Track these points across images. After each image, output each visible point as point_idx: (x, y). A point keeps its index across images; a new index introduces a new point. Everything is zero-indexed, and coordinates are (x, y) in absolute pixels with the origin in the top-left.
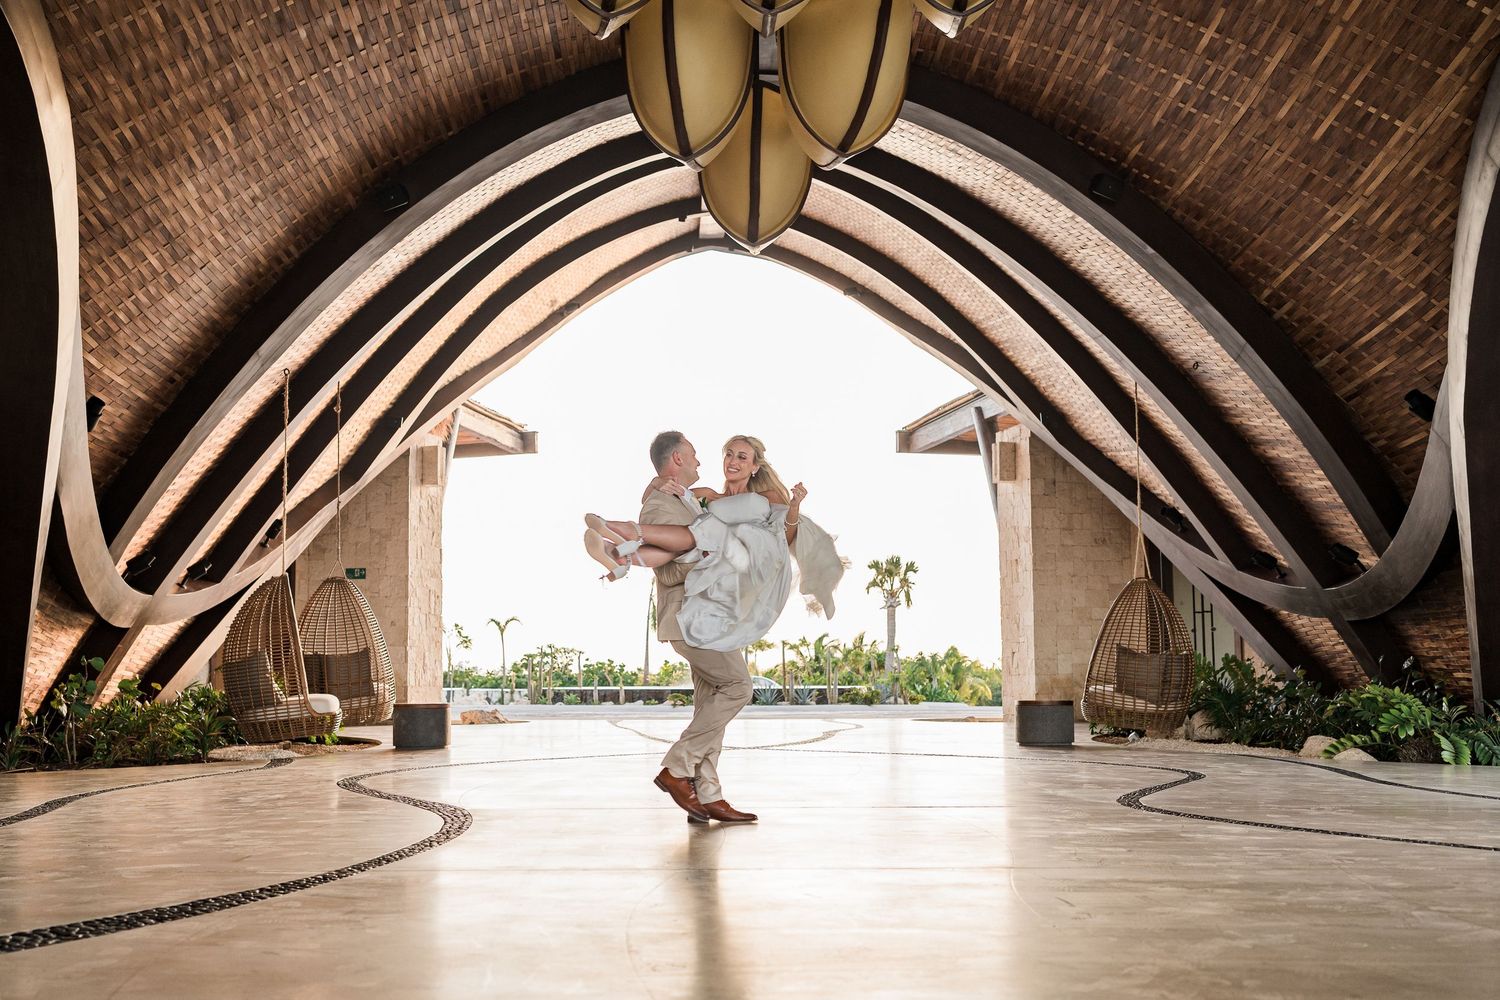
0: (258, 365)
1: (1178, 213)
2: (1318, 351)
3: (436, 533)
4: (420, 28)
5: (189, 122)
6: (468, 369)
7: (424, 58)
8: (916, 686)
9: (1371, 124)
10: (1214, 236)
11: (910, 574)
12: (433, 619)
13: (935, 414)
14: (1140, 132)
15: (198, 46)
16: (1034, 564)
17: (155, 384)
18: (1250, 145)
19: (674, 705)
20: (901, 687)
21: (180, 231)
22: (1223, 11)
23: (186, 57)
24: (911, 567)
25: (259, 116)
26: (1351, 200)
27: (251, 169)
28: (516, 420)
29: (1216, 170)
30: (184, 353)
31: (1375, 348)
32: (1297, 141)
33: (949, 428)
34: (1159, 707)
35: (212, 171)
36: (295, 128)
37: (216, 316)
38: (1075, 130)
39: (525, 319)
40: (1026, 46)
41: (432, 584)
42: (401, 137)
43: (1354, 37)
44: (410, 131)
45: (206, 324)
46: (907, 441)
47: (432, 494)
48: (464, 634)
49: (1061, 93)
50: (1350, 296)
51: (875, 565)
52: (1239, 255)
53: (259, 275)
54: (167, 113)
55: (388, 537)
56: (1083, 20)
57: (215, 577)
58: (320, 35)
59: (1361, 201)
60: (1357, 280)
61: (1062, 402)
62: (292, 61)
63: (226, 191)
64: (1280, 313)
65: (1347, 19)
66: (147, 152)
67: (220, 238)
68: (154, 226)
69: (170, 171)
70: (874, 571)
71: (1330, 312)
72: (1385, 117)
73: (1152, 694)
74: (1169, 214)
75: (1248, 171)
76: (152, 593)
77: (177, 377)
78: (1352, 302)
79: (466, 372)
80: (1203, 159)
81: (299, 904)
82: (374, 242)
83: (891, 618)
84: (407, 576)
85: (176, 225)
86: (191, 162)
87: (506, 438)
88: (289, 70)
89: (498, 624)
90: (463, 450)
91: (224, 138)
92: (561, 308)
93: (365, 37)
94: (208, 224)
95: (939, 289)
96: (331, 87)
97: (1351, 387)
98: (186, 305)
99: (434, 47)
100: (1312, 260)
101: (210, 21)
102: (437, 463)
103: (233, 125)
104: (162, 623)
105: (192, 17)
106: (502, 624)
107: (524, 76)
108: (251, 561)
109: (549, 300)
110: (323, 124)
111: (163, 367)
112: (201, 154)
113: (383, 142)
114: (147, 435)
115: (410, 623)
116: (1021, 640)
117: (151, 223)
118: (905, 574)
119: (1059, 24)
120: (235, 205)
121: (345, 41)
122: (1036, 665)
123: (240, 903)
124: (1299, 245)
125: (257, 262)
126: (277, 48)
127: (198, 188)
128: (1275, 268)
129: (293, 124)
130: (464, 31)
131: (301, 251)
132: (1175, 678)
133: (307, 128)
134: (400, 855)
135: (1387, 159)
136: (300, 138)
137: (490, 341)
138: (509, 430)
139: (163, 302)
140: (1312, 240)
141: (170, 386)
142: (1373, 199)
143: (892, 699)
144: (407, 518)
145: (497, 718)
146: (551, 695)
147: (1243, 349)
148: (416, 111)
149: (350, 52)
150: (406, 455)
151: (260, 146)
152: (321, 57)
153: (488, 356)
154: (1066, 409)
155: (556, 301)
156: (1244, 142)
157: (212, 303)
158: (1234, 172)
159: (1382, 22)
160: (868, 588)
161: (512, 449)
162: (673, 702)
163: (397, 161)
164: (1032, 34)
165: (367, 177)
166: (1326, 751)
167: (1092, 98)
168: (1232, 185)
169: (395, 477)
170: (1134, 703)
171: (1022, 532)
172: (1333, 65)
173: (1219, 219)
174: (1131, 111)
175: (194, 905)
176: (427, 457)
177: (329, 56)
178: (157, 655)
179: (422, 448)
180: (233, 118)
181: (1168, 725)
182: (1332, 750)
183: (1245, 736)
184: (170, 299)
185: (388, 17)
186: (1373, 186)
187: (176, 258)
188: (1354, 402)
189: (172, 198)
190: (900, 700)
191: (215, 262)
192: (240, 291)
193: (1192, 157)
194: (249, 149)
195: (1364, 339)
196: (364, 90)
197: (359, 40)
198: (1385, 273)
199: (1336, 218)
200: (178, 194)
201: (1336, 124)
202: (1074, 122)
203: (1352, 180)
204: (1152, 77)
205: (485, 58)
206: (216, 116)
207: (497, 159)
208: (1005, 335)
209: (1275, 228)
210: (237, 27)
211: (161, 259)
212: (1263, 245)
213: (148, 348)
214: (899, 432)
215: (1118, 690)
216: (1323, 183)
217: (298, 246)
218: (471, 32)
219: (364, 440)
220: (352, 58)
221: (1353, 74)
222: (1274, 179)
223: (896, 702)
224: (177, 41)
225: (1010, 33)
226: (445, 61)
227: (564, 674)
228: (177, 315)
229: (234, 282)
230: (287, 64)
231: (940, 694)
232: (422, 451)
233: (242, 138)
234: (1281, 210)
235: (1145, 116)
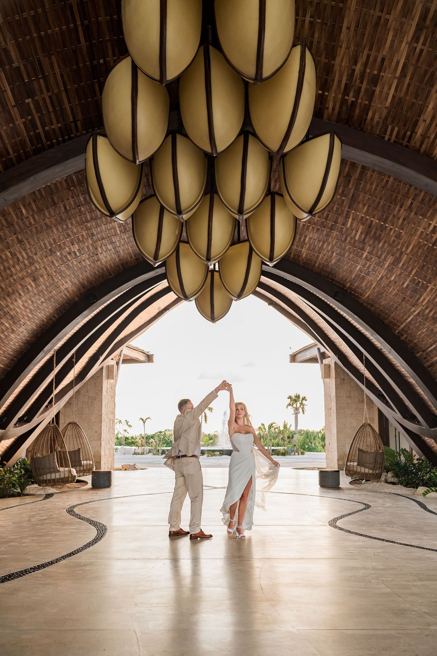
0: (44, 354)
1: (365, 304)
2: (416, 351)
3: (113, 397)
4: (99, 249)
5: (19, 283)
6: (126, 335)
7: (101, 257)
8: (306, 445)
9: (420, 284)
10: (377, 312)
11: (304, 401)
12: (111, 429)
13: (304, 349)
14: (348, 280)
15: (23, 261)
16: (336, 410)
17: (6, 362)
18: (384, 287)
19: (208, 456)
20: (297, 449)
21: (16, 315)
22: (369, 247)
23: (18, 264)
24: (304, 399)
25: (44, 279)
26: (418, 306)
27: (41, 294)
28: (146, 350)
29: (375, 293)
30: (17, 351)
31: (434, 352)
32: (398, 287)
33: (309, 354)
34: (373, 471)
35: (27, 296)
36: (56, 281)
37: (28, 339)
38: (328, 277)
39: (148, 315)
40: (308, 252)
41: (111, 416)
42: (94, 279)
43: (411, 258)
44: (97, 277)
45: (25, 341)
46: (293, 358)
47: (112, 382)
48: (129, 424)
49: (321, 266)
50: (423, 335)
51: (290, 397)
52: (387, 319)
53: (44, 325)
54: (12, 281)
55: (95, 399)
56: (325, 246)
57: (29, 421)
58: (64, 254)
59: (422, 307)
60: (424, 330)
61: (345, 351)
62: (55, 262)
63: (32, 302)
64: (403, 338)
65: (408, 253)
66: (5, 292)
67: (30, 315)
68: (7, 314)
69: (13, 297)
70: (289, 400)
71: (418, 340)
72: (425, 283)
73: (371, 467)
74: (362, 304)
75: (384, 295)
76: (5, 429)
77: (15, 359)
78: (424, 337)
79: (125, 336)
80: (370, 289)
81: (41, 576)
82: (84, 313)
83: (296, 418)
84: (102, 414)
85: (14, 313)
86: (20, 294)
87: (142, 357)
88: (54, 264)
89: (143, 420)
90: (125, 361)
91: (32, 286)
92: (162, 310)
93: (80, 253)
94: (26, 312)
95: (301, 307)
96: (69, 268)
97: (428, 363)
98: (18, 337)
99: (104, 253)
100: (410, 323)
101: (27, 253)
102: (113, 371)
103: (35, 282)
104: (8, 439)
105: (20, 253)
106: (144, 420)
107: (136, 259)
108: (42, 413)
109: (157, 307)
110: (66, 278)
111: (10, 356)
112: (24, 292)
113: (87, 281)
114: (3, 378)
115: (102, 432)
116: (332, 439)
117: (5, 314)
118: (302, 401)
119: (317, 247)
120: (35, 305)
121: (73, 254)
122: (337, 448)
123: (24, 575)
124: (405, 318)
125: (43, 321)
126: (50, 259)
127: (22, 301)
128: (399, 324)
129: (55, 279)
130: (114, 248)
131: (59, 316)
132: (379, 461)
133: (60, 280)
134: (78, 551)
135: (428, 295)
136: (58, 283)
137: (134, 324)
138: (143, 354)
139: (10, 337)
140: (409, 317)
141: (12, 362)
142: (425, 306)
143: (293, 453)
144: (102, 392)
145: (135, 467)
146: (160, 451)
147: (391, 349)
148: (99, 271)
149: (75, 257)
150: (102, 368)
151: (44, 287)
152: (65, 260)
153: (134, 330)
154: (346, 354)
155: (160, 308)
156: (382, 286)
157: (27, 335)
158: (380, 294)
159: (419, 255)
160: (287, 407)
161: (144, 361)
162: (207, 455)
163: (93, 286)
164: (309, 249)
165: (82, 292)
166: (423, 494)
167: (332, 268)
168: (380, 298)
169: (98, 377)
170: (365, 470)
171: (332, 398)
172: (406, 266)
173: (378, 308)
174: (345, 273)
175: (9, 576)
176: (110, 369)
177: (68, 259)
178: (6, 449)
179: (108, 366)
180: (35, 280)
181: (377, 477)
182: (425, 493)
183: (404, 482)
184: (12, 336)
185: (88, 247)
186: (425, 303)
187: (14, 323)
188: (430, 368)
189: (13, 305)
190: (296, 454)
191: (28, 323)
192: (37, 330)
193: (366, 288)
194: (40, 288)
195: (430, 349)
196: (80, 267)
197: (78, 254)
198: (432, 329)
199: (415, 311)
200: (15, 304)
201: (410, 283)
202: (327, 275)
203: (418, 300)
204: (350, 264)
205: (122, 254)
206: (29, 280)
207: (128, 285)
208: (324, 326)
209: (396, 312)
210: (36, 254)
211: (9, 324)
212: (393, 317)
213: (4, 351)
214: (290, 355)
215: (358, 465)
216: (408, 300)
217: (58, 314)
218: (117, 248)
219: (85, 364)
220: (76, 259)
221: (412, 269)
222: (393, 298)
223: (295, 454)
224: (16, 260)
225: (302, 248)
226: (108, 256)
227: (169, 440)
228: (15, 340)
229: (35, 328)
230: (53, 263)
231: (315, 449)
232: (108, 367)
233: (37, 285)
234: (397, 307)
235: (349, 275)
